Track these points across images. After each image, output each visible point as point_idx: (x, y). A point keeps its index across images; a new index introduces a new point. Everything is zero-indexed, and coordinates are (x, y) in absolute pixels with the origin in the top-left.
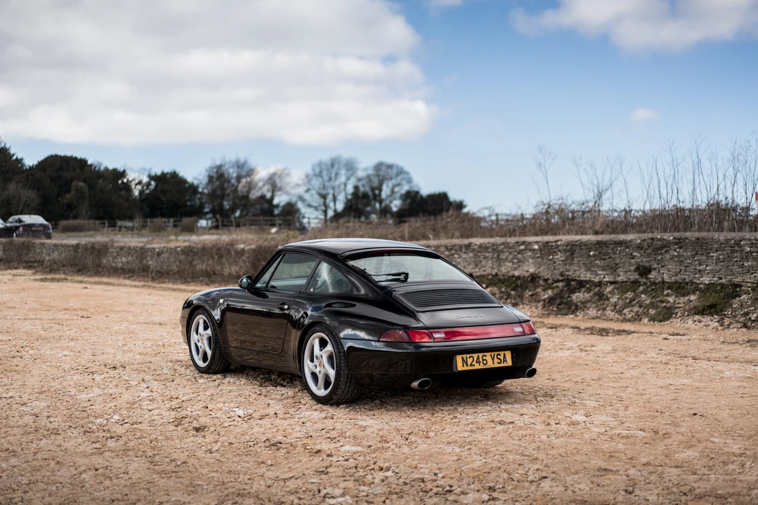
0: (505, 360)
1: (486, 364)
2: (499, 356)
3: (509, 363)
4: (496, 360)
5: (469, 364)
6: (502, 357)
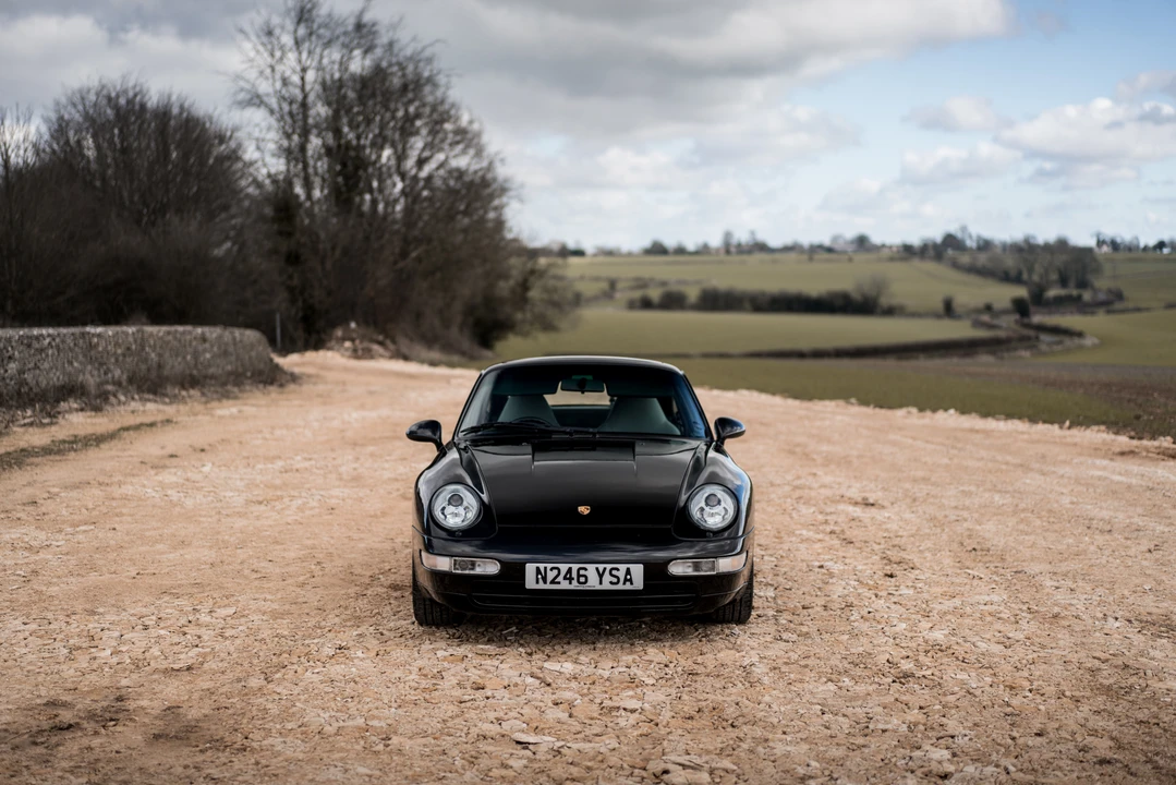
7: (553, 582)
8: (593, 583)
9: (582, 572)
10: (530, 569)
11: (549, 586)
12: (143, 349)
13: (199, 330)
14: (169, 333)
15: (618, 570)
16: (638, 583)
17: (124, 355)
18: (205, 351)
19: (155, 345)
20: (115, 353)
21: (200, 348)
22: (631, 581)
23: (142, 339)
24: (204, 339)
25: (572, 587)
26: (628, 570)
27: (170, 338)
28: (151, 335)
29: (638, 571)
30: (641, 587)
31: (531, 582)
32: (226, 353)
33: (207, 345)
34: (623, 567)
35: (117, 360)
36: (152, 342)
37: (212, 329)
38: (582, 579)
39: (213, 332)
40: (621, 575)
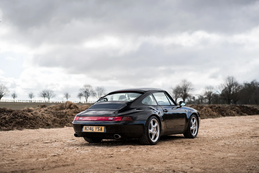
0: (101, 130)
1: (93, 130)
2: (99, 128)
3: (103, 131)
4: (97, 129)
5: (87, 130)
6: (100, 129)
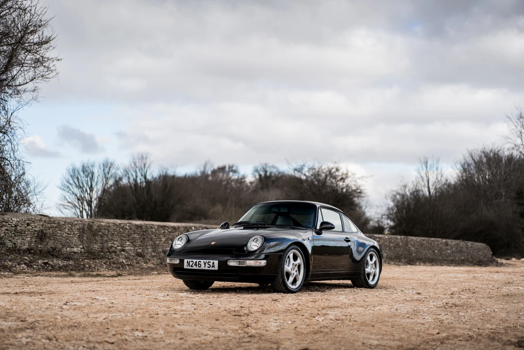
7: (191, 266)
8: (203, 267)
9: (200, 263)
10: (186, 261)
11: (190, 268)
12: (407, 245)
13: (444, 240)
14: (424, 240)
15: (210, 262)
16: (216, 268)
17: (395, 247)
18: (447, 249)
19: (414, 244)
20: (389, 246)
21: (444, 248)
22: (214, 266)
23: (407, 241)
24: (447, 245)
25: (196, 268)
26: (213, 262)
27: (425, 242)
28: (412, 240)
29: (216, 262)
30: (217, 269)
31: (185, 266)
32: (461, 251)
33: (448, 247)
34: (212, 261)
35: (390, 249)
36: (412, 243)
37: (453, 241)
38: (200, 265)
39: (452, 242)
40: (211, 264)
